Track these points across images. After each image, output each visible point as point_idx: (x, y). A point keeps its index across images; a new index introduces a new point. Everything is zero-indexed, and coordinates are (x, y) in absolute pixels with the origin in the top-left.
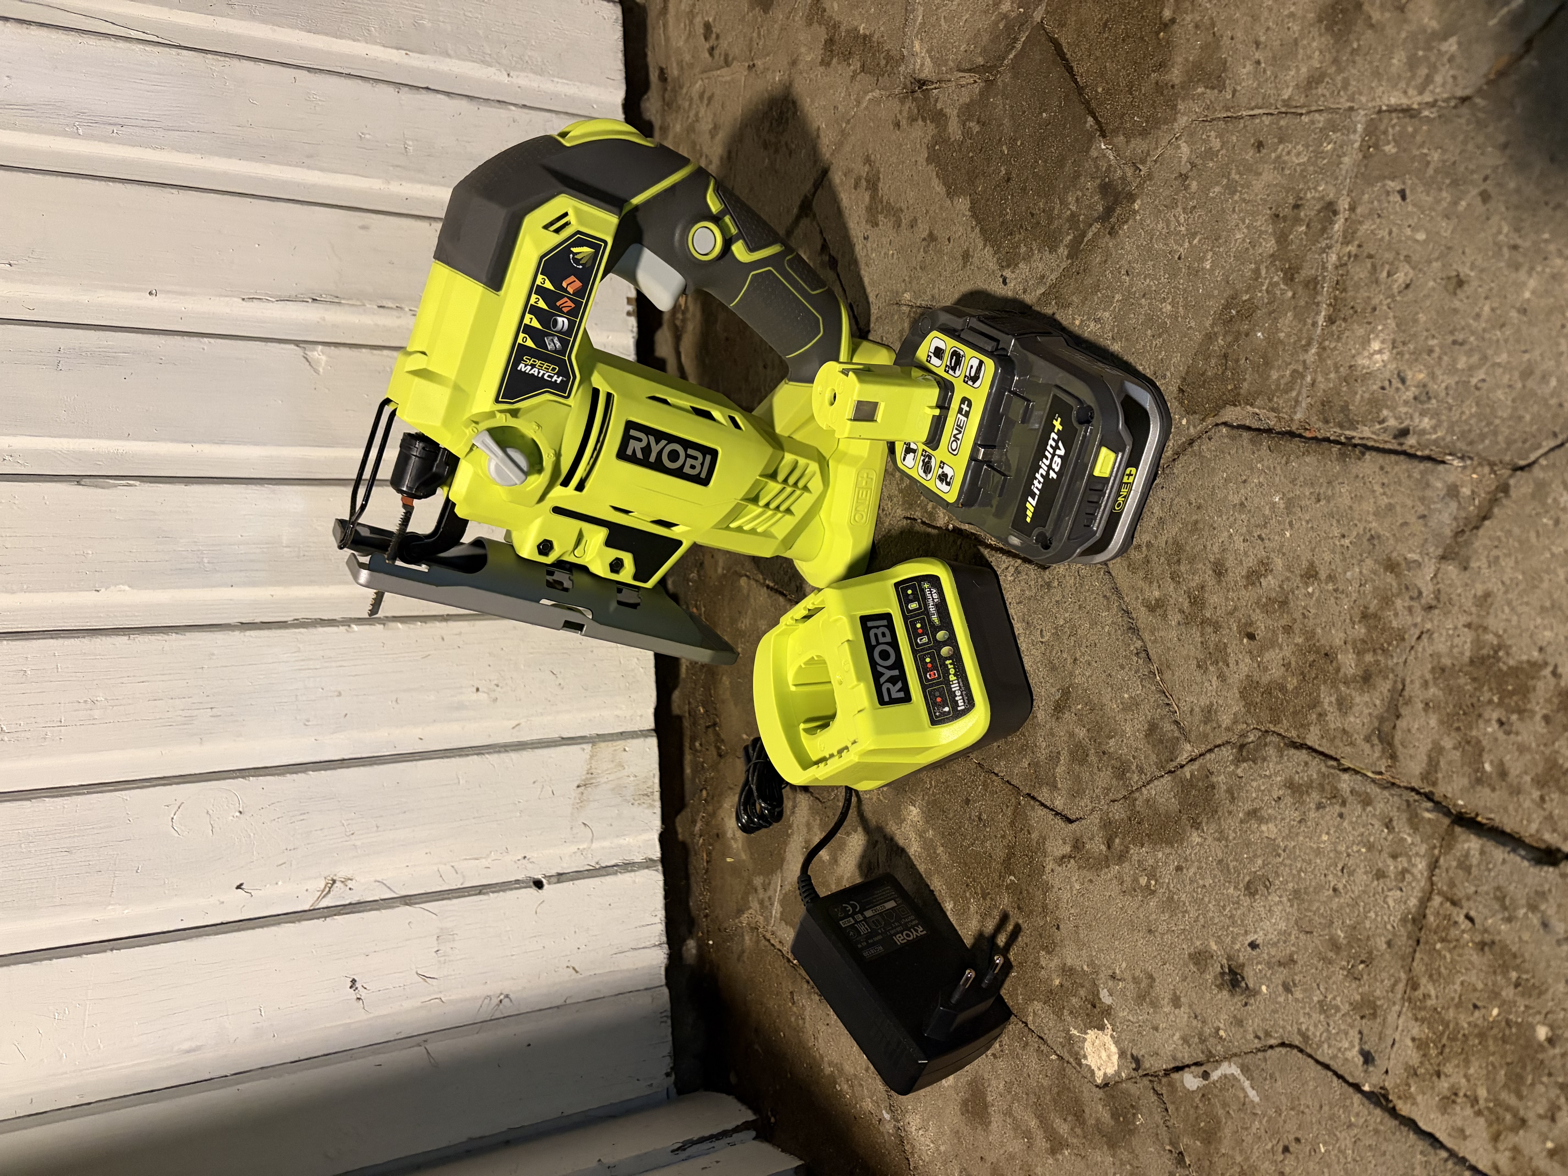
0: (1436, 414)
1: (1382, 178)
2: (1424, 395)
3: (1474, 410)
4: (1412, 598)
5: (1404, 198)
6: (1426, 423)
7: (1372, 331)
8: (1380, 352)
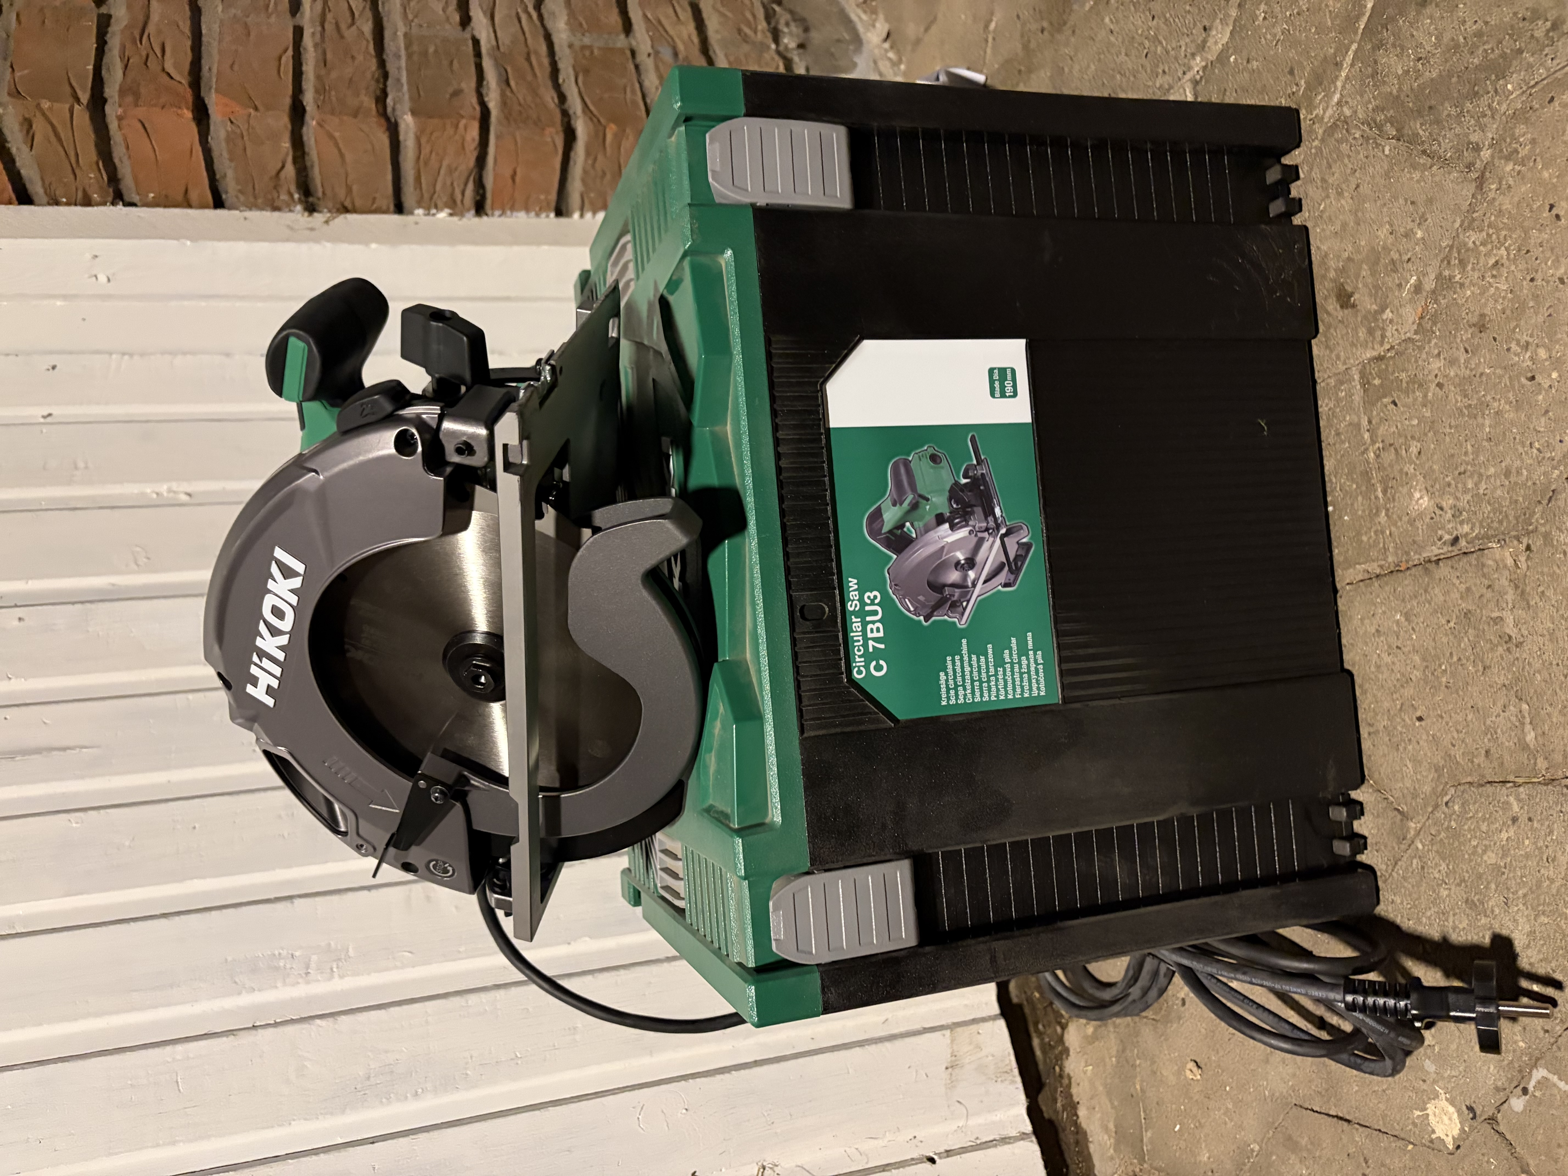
0: (1469, 520)
1: (1380, 398)
2: (1457, 512)
3: (1489, 508)
4: (1506, 642)
5: (1396, 405)
6: (1466, 528)
7: (1411, 487)
8: (1421, 498)
